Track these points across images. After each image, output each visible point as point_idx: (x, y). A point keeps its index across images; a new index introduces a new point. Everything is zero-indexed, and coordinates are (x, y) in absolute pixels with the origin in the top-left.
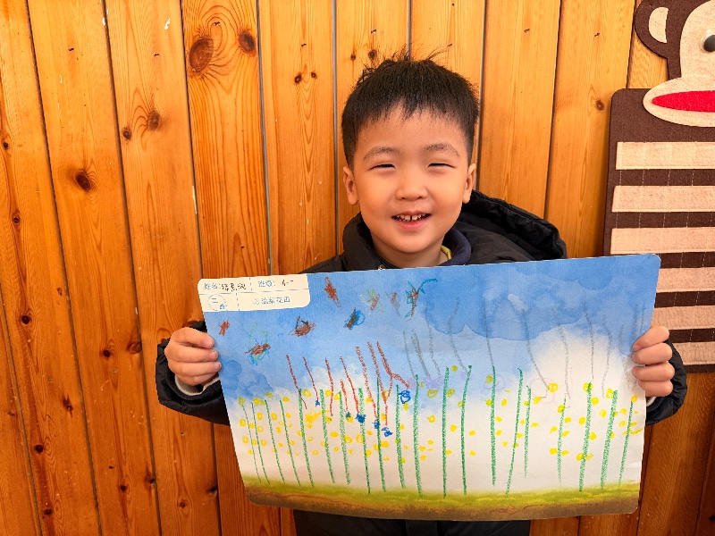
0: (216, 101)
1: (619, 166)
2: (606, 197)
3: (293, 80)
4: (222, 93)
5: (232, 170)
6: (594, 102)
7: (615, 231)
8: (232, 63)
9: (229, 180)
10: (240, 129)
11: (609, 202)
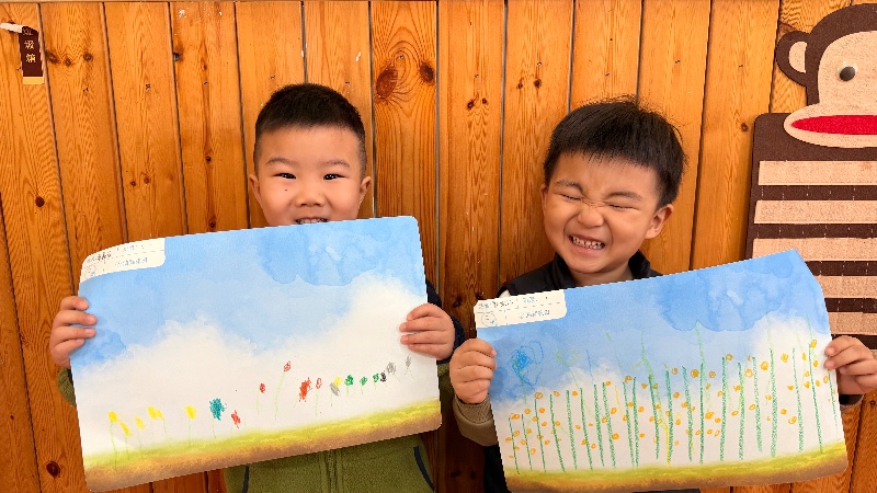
0: (397, 124)
1: (761, 182)
2: (749, 210)
3: (466, 105)
4: (403, 117)
5: (408, 184)
6: (739, 125)
7: (756, 241)
8: (414, 91)
9: (405, 193)
10: (417, 147)
11: (751, 215)
